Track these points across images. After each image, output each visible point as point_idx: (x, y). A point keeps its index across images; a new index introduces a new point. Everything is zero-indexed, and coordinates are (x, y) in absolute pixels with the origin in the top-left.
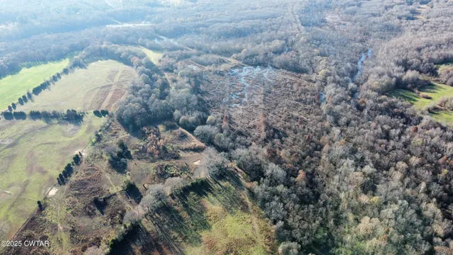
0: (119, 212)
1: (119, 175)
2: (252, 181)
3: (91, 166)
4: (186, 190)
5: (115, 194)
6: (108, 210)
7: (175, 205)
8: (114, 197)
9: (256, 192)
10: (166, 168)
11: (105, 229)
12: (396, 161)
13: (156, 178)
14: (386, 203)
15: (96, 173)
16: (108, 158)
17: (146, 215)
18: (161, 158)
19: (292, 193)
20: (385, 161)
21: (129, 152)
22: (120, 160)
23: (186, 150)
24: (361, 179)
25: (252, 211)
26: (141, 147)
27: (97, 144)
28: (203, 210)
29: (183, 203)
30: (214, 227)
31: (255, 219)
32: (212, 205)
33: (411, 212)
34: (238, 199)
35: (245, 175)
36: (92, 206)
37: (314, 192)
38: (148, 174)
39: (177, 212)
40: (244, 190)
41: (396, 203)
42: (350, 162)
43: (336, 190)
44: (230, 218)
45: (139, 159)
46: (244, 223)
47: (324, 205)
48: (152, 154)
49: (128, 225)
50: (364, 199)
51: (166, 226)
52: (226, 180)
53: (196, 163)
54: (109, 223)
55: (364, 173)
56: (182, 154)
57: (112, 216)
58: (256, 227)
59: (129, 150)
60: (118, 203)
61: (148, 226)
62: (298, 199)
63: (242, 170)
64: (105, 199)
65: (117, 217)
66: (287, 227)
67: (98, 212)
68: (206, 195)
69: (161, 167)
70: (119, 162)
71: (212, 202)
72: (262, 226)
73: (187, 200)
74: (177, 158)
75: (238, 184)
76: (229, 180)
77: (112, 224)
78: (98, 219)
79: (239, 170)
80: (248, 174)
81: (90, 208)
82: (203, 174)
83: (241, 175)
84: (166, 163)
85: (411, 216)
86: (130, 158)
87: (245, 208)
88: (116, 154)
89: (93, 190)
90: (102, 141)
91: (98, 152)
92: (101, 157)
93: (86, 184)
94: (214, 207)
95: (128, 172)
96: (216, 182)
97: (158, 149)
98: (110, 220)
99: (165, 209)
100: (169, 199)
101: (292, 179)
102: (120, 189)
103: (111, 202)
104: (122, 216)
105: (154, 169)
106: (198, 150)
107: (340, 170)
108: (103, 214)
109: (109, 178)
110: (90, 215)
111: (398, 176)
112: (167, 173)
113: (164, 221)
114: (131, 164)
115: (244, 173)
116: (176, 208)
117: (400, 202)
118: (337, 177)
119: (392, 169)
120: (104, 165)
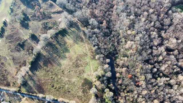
0: (31, 48)
1: (26, 30)
2: (84, 27)
3: (12, 27)
4: (57, 34)
5: (27, 40)
6: (26, 48)
7: (53, 42)
8: (27, 41)
9: (86, 32)
10: (46, 24)
11: (26, 56)
12: (144, 11)
13: (43, 29)
14: (137, 34)
15: (16, 30)
16: (19, 21)
17: (42, 48)
18: (43, 19)
19: (101, 32)
20: (139, 11)
21: (28, 17)
22: (25, 22)
23: (54, 13)
24: (128, 23)
25: (85, 41)
26: (33, 14)
27: (12, 14)
28: (65, 43)
29: (57, 41)
30: (70, 51)
31: (86, 45)
32: (69, 40)
33: (147, 36)
34: (79, 36)
35: (81, 23)
36: (18, 47)
37: (109, 31)
38: (39, 28)
39: (55, 45)
40: (81, 31)
41: (141, 33)
42: (125, 14)
43: (118, 28)
44: (76, 45)
45: (33, 20)
46: (82, 47)
47: (113, 36)
48: (38, 17)
49: (36, 54)
50: (129, 32)
51: (51, 52)
52: (73, 27)
53: (60, 20)
54: (27, 54)
55: (130, 19)
56: (52, 15)
57: (28, 50)
58: (87, 48)
59: (28, 16)
60: (29, 44)
61: (44, 53)
62: (103, 34)
63: (80, 21)
64: (23, 43)
65: (30, 50)
66: (99, 48)
67: (21, 49)
68: (65, 35)
69: (44, 24)
70: (24, 24)
71: (69, 39)
72: (89, 47)
73: (58, 39)
74: (50, 18)
75: (78, 29)
76: (74, 27)
77: (29, 54)
78: (23, 52)
79: (78, 21)
80: (82, 23)
81: (18, 48)
82: (63, 26)
83: (79, 24)
84: (46, 21)
85: (146, 38)
86: (30, 20)
87: (82, 40)
88: (22, 19)
89: (17, 39)
90: (14, 12)
91: (13, 18)
92: (16, 21)
93: (12, 36)
94: (69, 41)
95: (30, 28)
96: (69, 29)
97: (41, 14)
98: (27, 52)
99: (49, 44)
100: (51, 39)
101: (101, 25)
102: (29, 37)
103: (26, 43)
104: (32, 50)
105: (41, 25)
106: (59, 12)
107: (120, 18)
108: (24, 50)
109: (22, 32)
110: (19, 51)
111: (143, 19)
112: (47, 26)
113: (50, 50)
114: (31, 23)
115: (80, 23)
116: (54, 43)
117: (143, 32)
118: (119, 22)
119: (142, 16)
120: (18, 25)
